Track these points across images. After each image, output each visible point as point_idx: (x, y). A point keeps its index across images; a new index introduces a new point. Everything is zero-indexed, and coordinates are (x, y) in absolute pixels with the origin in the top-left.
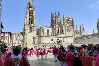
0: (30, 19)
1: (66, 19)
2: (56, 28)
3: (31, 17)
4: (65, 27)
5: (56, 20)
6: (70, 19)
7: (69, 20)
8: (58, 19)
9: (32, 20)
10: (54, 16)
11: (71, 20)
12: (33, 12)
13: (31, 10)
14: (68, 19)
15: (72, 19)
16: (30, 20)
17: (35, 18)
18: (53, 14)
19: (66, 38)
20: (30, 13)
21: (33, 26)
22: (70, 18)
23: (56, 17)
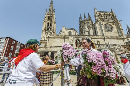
0: (48, 24)
1: (100, 14)
2: (86, 33)
3: (50, 22)
4: (100, 25)
5: (86, 23)
6: (108, 14)
7: (105, 15)
8: (88, 23)
9: (51, 26)
10: (82, 20)
11: (110, 15)
12: (53, 16)
13: (50, 15)
14: (104, 13)
15: (112, 12)
16: (48, 26)
17: (55, 23)
18: (81, 17)
19: (104, 39)
20: (49, 18)
21: (52, 32)
22: (107, 12)
23: (85, 21)
